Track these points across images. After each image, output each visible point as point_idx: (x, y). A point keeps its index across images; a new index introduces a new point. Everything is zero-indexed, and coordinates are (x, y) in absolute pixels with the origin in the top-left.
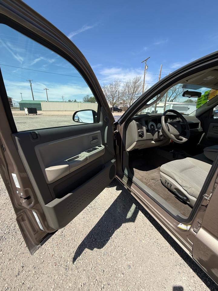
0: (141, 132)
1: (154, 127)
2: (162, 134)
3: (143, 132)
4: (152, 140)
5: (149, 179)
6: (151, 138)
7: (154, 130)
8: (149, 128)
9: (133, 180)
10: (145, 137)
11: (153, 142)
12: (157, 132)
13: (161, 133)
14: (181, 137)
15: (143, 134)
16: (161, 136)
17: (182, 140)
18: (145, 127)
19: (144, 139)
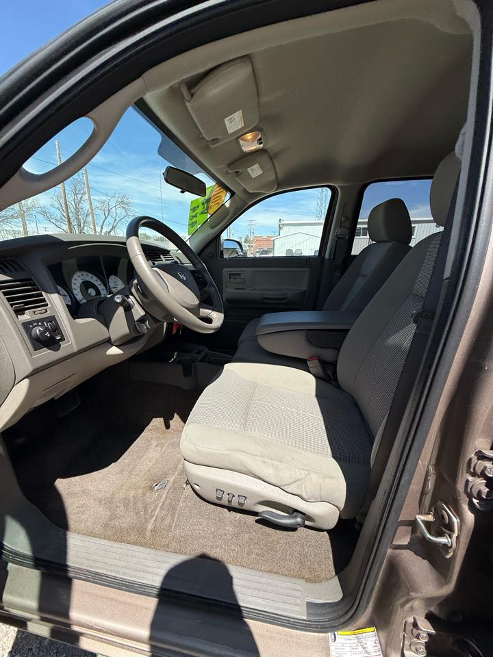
0: (42, 320)
1: (98, 292)
2: (142, 313)
3: (52, 319)
4: (108, 342)
5: (140, 491)
6: (101, 338)
7: (100, 303)
8: (79, 297)
9: (70, 563)
10: (70, 344)
11: (114, 351)
12: (121, 309)
13: (138, 312)
14: (205, 312)
15: (56, 329)
16: (142, 320)
17: (209, 320)
18: (59, 293)
19: (70, 352)
